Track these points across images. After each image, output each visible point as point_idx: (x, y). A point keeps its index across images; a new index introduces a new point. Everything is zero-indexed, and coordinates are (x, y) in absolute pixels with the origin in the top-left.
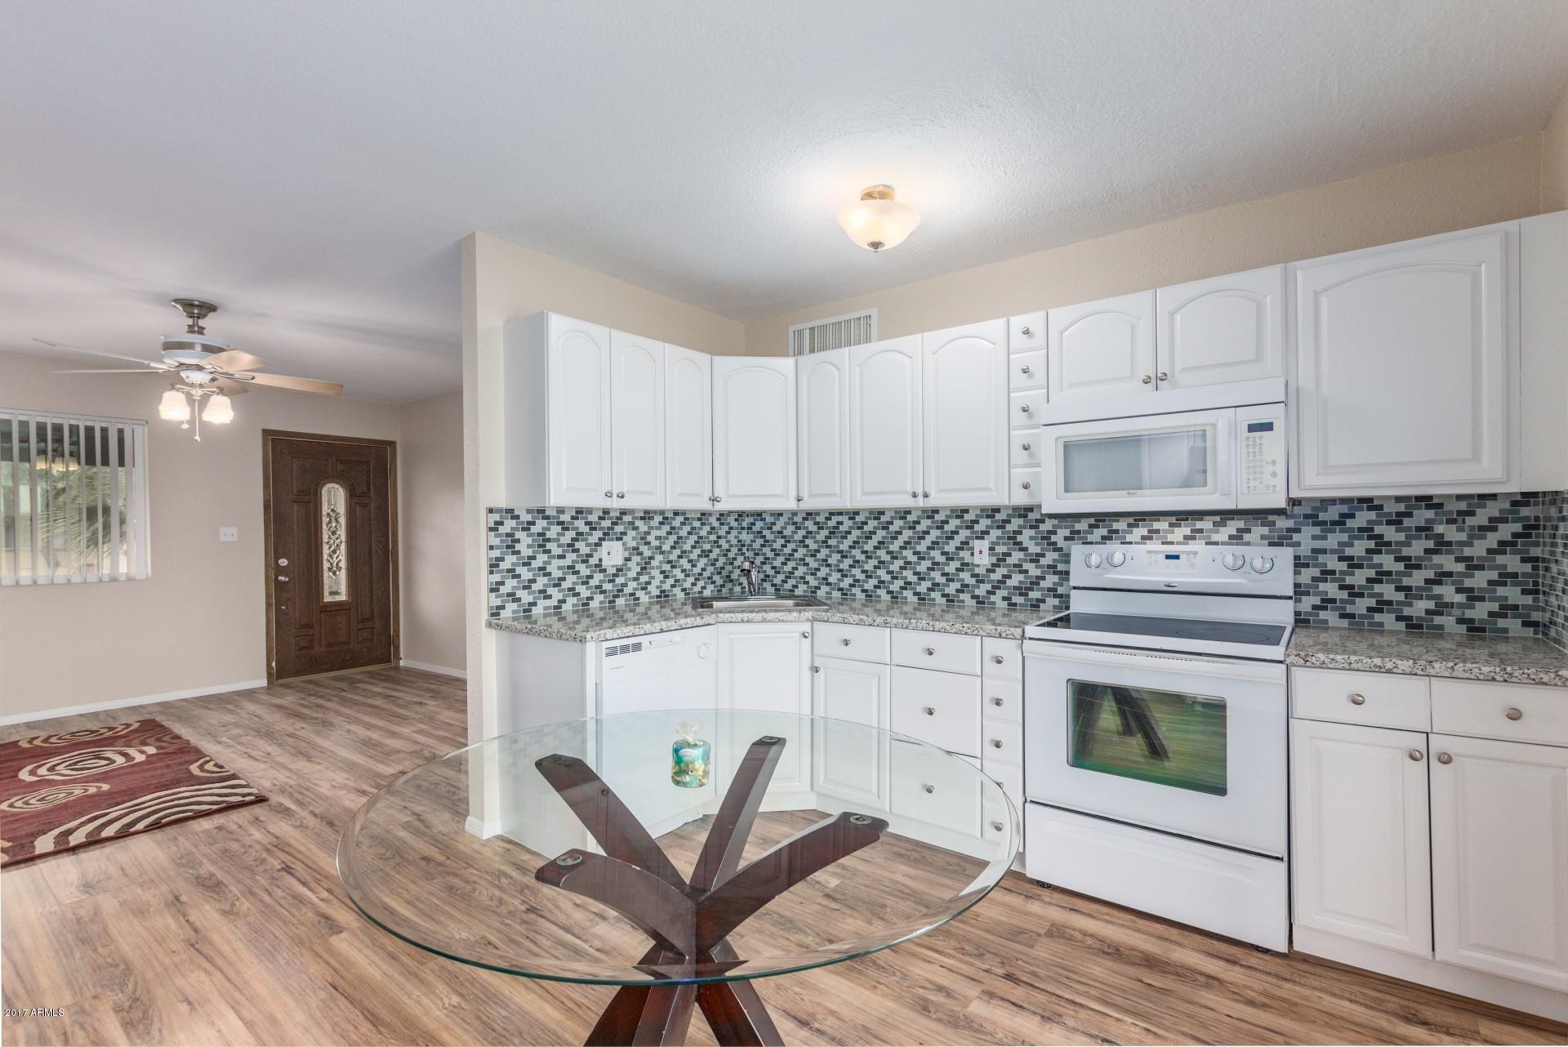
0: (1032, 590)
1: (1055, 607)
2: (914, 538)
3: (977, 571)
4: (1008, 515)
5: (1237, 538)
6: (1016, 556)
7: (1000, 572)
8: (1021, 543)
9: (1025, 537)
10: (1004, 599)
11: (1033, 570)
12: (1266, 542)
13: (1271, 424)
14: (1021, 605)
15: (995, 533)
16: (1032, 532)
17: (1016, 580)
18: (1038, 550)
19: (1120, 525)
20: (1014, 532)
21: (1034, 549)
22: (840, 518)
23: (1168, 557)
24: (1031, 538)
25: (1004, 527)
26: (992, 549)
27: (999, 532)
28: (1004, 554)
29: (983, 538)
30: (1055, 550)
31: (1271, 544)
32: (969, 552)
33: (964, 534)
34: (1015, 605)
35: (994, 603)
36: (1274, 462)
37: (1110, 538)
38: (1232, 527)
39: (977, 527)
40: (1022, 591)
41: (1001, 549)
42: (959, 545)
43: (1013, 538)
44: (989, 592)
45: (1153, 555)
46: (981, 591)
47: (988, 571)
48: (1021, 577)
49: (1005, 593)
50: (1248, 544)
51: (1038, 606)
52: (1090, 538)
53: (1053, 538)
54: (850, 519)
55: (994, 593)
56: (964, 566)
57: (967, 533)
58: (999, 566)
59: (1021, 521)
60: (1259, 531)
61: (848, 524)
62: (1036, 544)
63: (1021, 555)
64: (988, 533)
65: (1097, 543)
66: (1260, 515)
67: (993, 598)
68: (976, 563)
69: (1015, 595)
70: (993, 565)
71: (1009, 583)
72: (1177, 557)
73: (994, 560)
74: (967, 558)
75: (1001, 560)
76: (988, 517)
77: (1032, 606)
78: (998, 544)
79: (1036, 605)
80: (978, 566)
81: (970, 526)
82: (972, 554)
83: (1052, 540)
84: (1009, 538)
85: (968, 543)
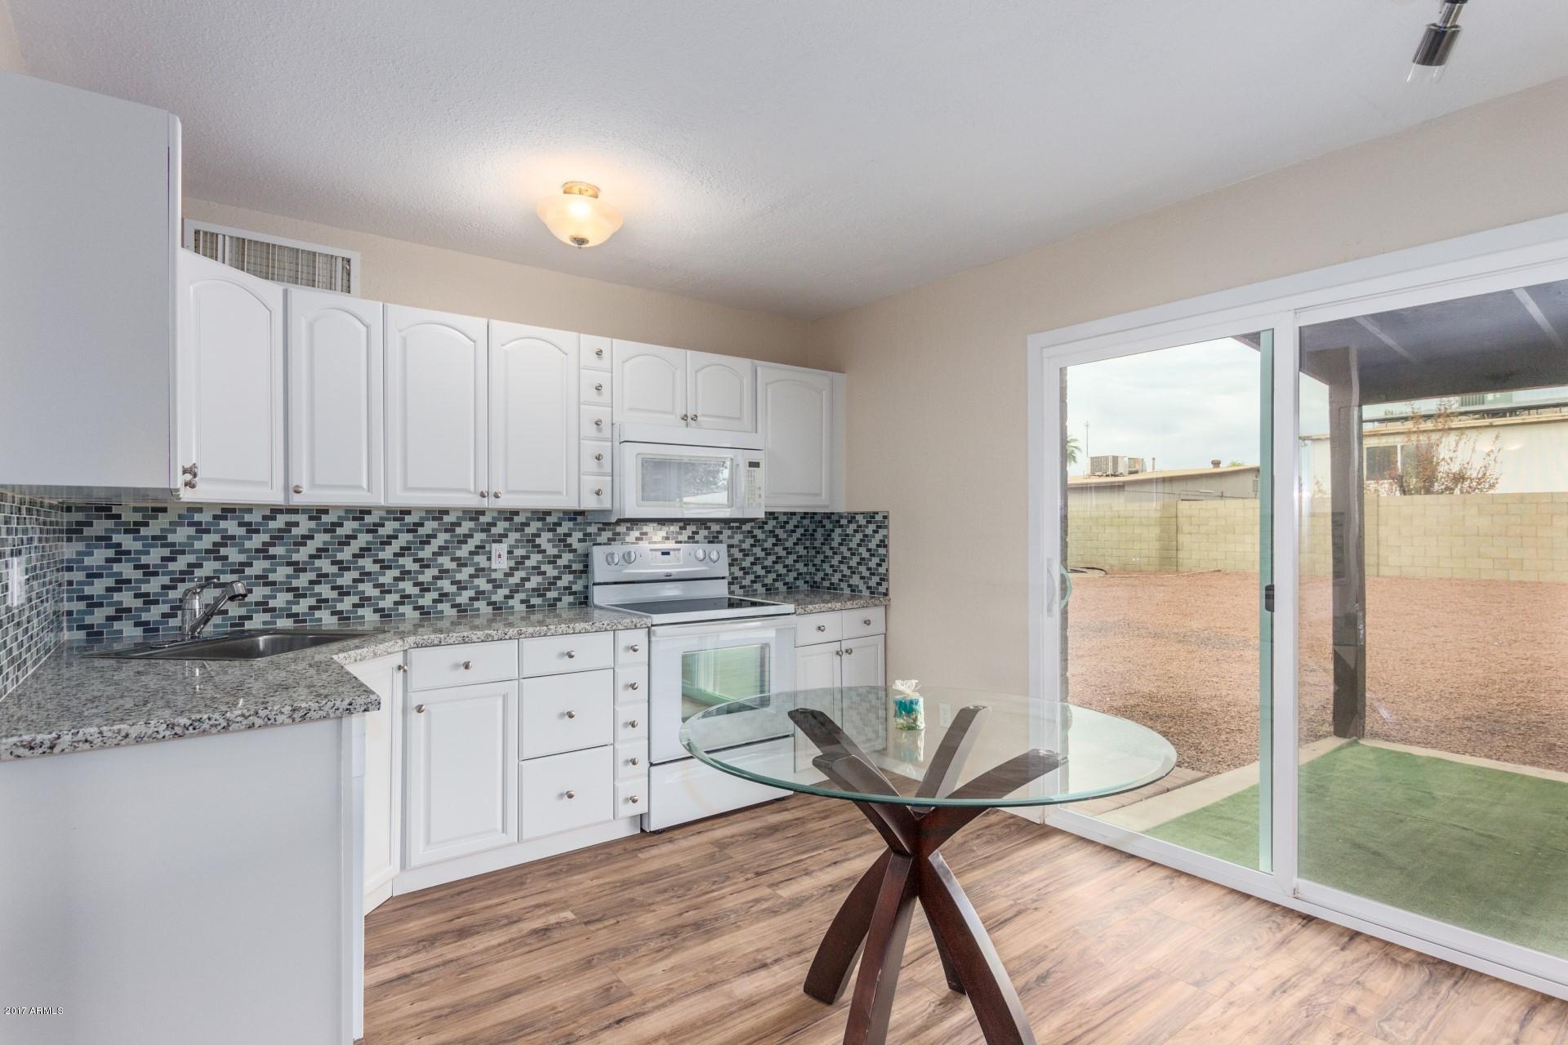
0: (550, 590)
1: (570, 604)
2: (414, 543)
3: (494, 575)
4: (527, 518)
5: (691, 539)
6: (535, 558)
7: (519, 575)
8: (539, 546)
9: (544, 540)
10: (522, 602)
11: (551, 572)
12: (706, 541)
13: (759, 463)
14: (539, 606)
15: (514, 536)
16: (550, 535)
17: (535, 581)
18: (555, 551)
19: (621, 529)
20: (533, 535)
21: (551, 551)
22: (293, 518)
23: (663, 554)
24: (549, 541)
25: (523, 530)
26: (510, 552)
27: (517, 535)
28: (523, 557)
29: (501, 542)
30: (570, 551)
31: (709, 542)
32: (485, 557)
33: (479, 537)
34: (534, 606)
35: (512, 607)
36: (760, 488)
37: (614, 540)
38: (691, 529)
39: (494, 530)
40: (539, 592)
41: (519, 552)
42: (473, 549)
43: (532, 541)
44: (506, 597)
45: (654, 552)
46: (499, 596)
47: (506, 575)
48: (539, 579)
49: (522, 596)
50: (697, 542)
51: (556, 605)
52: (599, 540)
53: (569, 541)
54: (311, 518)
55: (512, 597)
56: (479, 571)
57: (483, 536)
58: (517, 569)
59: (539, 524)
60: (703, 533)
61: (305, 525)
62: (554, 546)
63: (539, 557)
64: (506, 536)
65: (604, 544)
66: (703, 523)
67: (511, 602)
68: (493, 567)
69: (533, 596)
70: (511, 568)
71: (528, 585)
72: (668, 553)
73: (512, 564)
74: (484, 563)
75: (519, 563)
76: (506, 519)
77: (549, 605)
78: (517, 547)
79: (553, 605)
80: (495, 570)
81: (486, 529)
82: (489, 559)
83: (568, 542)
84: (528, 541)
85: (484, 547)
